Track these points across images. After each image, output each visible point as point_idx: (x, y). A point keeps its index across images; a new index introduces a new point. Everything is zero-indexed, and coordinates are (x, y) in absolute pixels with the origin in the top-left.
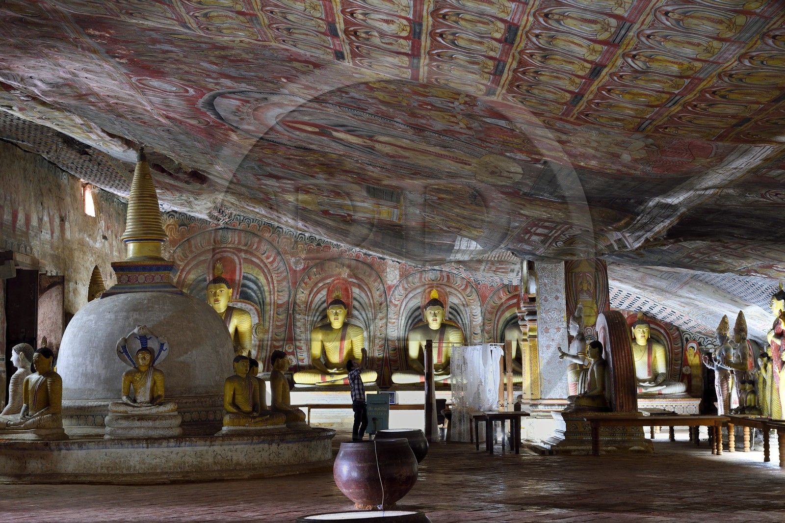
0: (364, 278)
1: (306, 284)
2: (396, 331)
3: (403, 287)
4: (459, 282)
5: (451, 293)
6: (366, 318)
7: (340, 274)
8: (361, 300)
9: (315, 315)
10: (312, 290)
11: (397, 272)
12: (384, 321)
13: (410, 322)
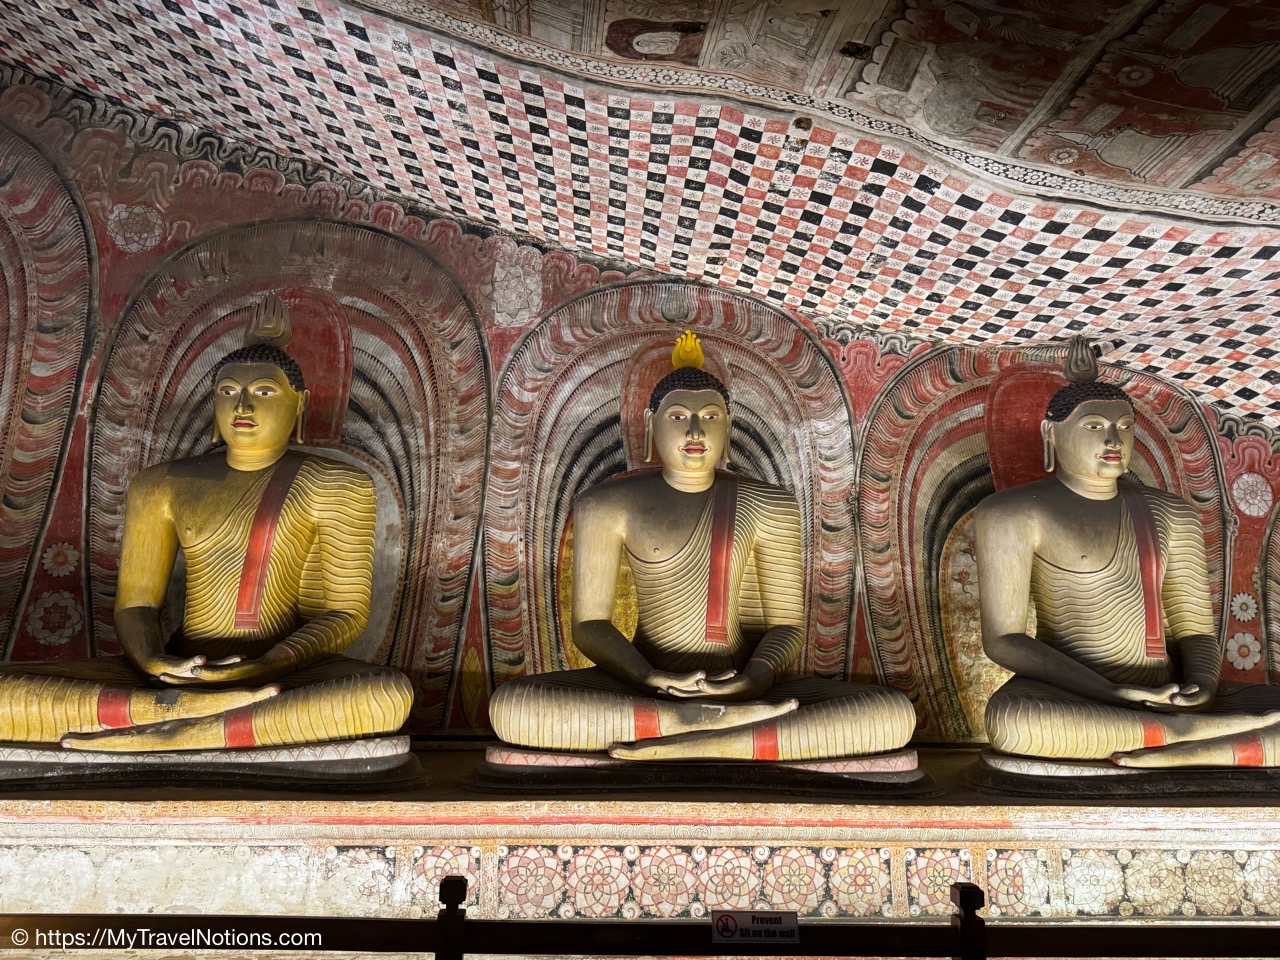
0: (401, 296)
1: (161, 305)
2: (521, 506)
3: (557, 339)
4: (769, 333)
5: (737, 371)
6: (400, 452)
7: (306, 275)
8: (384, 380)
9: (185, 431)
10: (184, 329)
11: (534, 283)
12: (475, 464)
13: (577, 472)
